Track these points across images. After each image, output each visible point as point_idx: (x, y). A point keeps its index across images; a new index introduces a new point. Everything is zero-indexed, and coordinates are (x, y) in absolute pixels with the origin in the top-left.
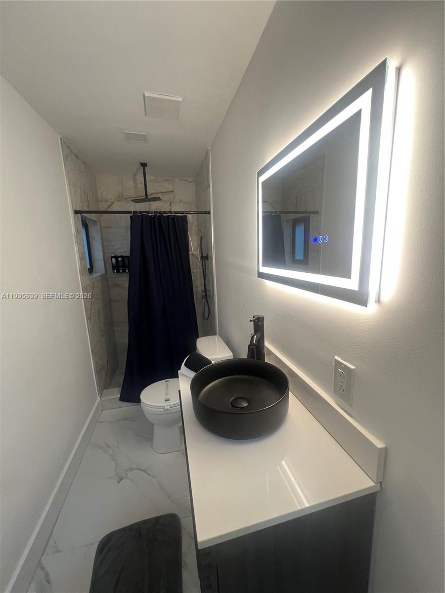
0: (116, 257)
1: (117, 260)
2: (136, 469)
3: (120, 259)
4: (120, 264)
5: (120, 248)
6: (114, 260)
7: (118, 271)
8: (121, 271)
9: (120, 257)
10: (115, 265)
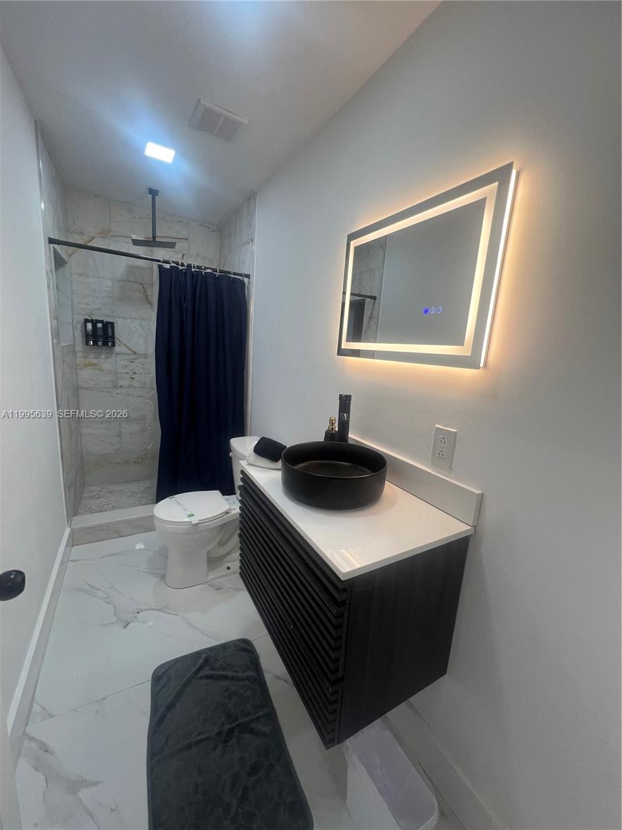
0: (94, 323)
1: (94, 326)
2: (148, 610)
3: (100, 325)
4: (100, 333)
5: (99, 309)
6: (89, 326)
7: (95, 343)
8: (100, 343)
9: (101, 322)
10: (91, 333)
